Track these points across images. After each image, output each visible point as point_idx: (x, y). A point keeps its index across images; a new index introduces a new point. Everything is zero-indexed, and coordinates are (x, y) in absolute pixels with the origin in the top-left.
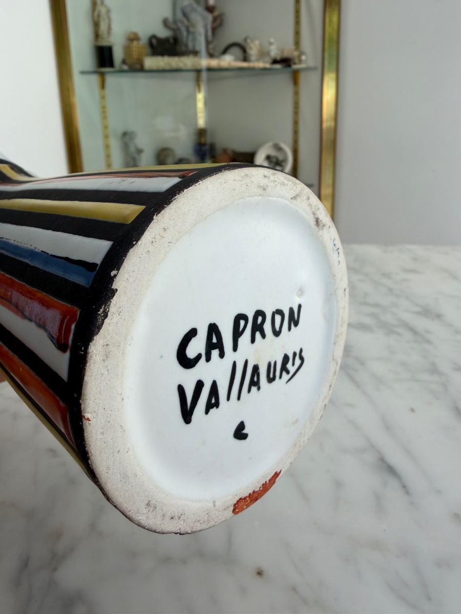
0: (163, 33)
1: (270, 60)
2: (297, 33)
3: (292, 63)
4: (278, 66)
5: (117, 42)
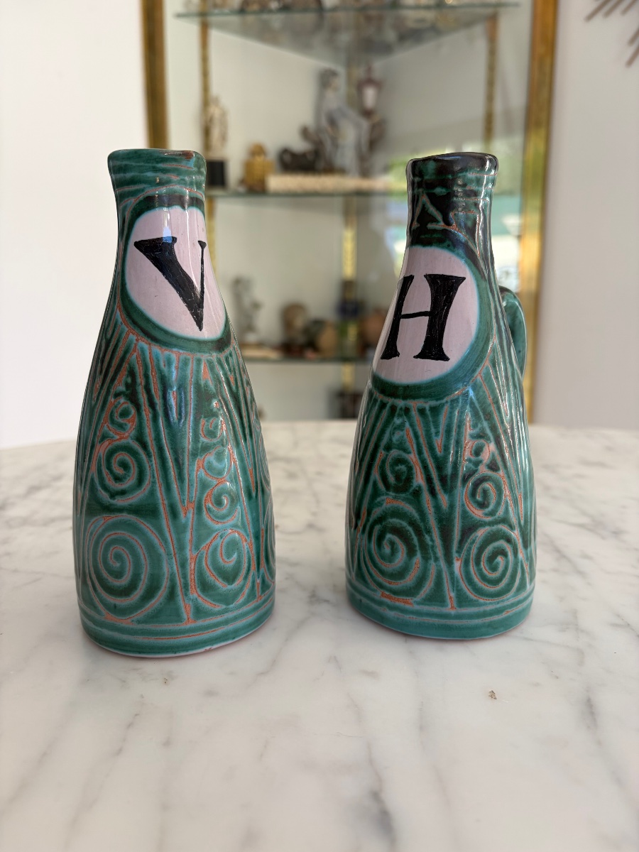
0: (299, 145)
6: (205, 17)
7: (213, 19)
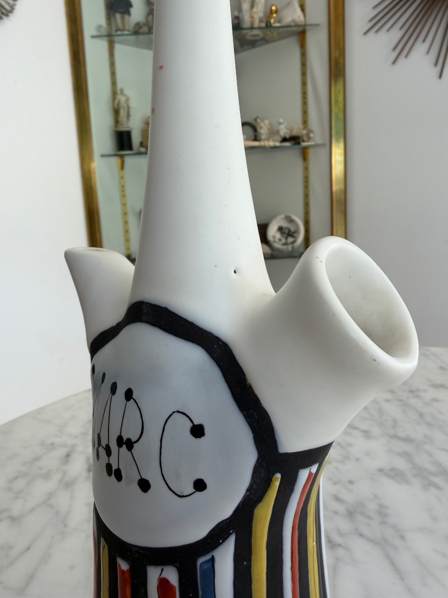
1: (280, 139)
2: (305, 113)
3: (301, 140)
4: (287, 144)
6: (111, 37)
7: (116, 39)
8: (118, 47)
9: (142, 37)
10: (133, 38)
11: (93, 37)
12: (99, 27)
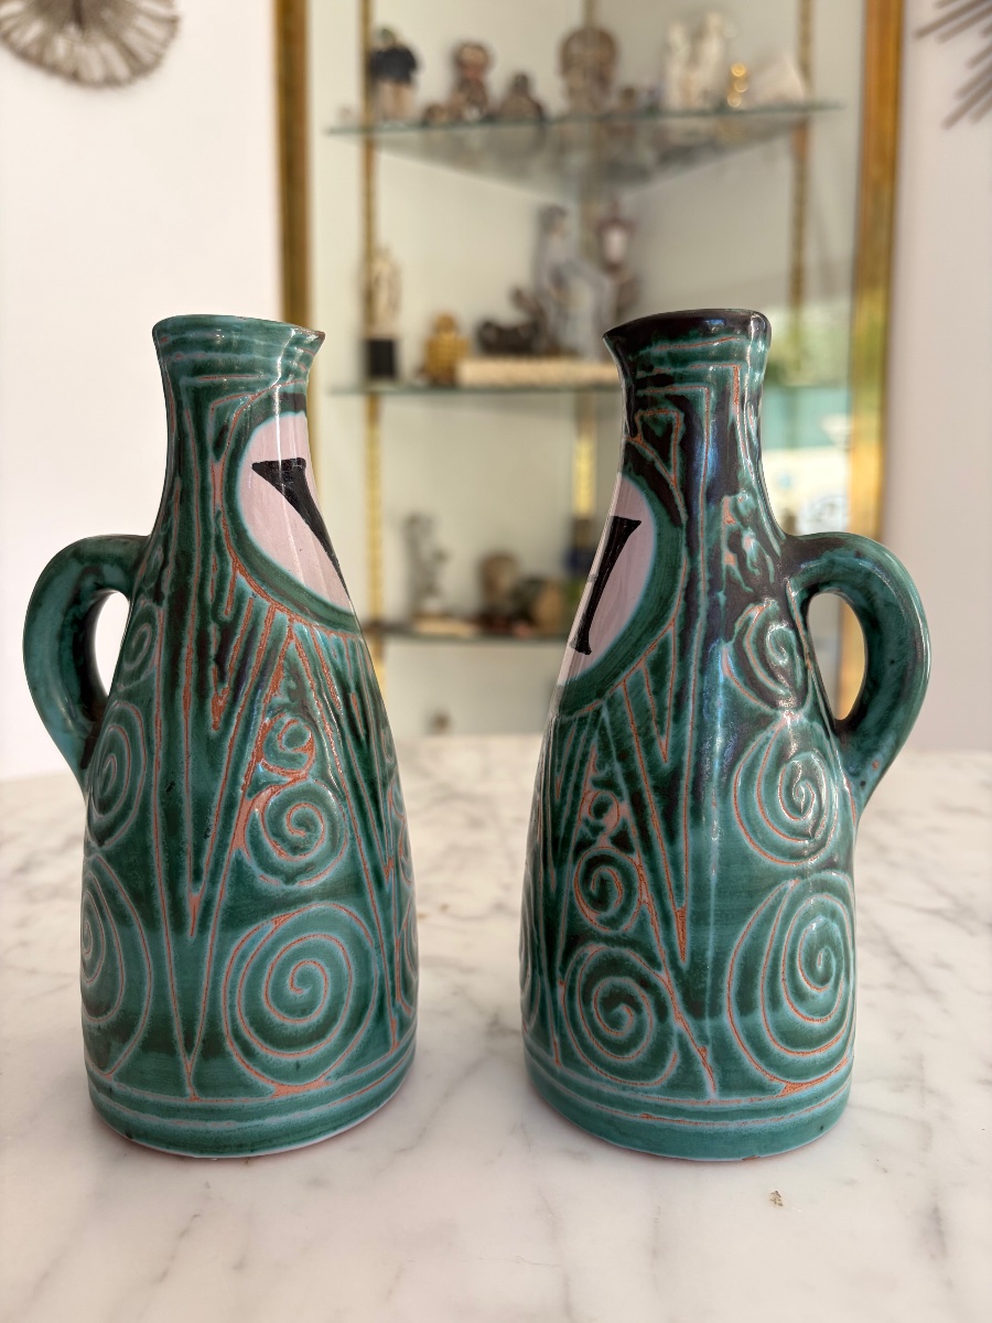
5: (410, 332)
6: (369, 133)
7: (382, 137)
8: (386, 160)
9: (437, 135)
10: (414, 136)
11: (333, 132)
12: (345, 112)
